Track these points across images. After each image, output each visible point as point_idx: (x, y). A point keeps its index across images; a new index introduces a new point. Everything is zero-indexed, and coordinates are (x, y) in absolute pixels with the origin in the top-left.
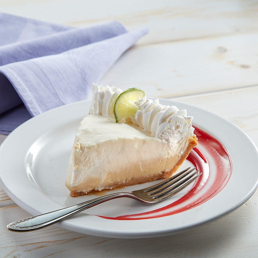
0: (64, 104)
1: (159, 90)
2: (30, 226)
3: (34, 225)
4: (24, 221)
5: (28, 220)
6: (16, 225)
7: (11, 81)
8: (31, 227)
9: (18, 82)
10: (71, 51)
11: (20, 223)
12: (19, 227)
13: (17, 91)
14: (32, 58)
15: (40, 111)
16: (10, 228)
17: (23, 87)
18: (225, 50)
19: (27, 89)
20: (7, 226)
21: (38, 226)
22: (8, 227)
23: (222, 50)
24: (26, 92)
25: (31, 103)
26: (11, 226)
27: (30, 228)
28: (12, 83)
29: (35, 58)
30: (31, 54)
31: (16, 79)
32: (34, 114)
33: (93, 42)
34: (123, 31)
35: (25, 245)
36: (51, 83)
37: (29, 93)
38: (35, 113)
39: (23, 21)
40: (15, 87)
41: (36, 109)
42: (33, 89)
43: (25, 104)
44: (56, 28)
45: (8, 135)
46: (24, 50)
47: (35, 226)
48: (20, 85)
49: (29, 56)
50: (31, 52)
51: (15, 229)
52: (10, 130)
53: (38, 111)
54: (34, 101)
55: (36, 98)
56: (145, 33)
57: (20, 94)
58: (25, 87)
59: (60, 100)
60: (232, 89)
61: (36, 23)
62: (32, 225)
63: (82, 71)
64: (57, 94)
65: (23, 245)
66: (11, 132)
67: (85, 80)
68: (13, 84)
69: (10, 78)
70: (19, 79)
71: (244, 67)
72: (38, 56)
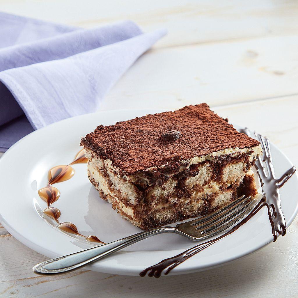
0: (70, 116)
1: (180, 100)
2: (59, 267)
3: (64, 267)
4: (53, 262)
5: (56, 261)
6: (43, 267)
7: (9, 89)
8: (61, 270)
9: (18, 90)
10: (78, 56)
11: (47, 264)
12: (47, 269)
13: (16, 99)
14: (33, 63)
15: (44, 124)
16: (37, 270)
17: (23, 95)
18: (256, 55)
19: (28, 98)
20: (33, 268)
21: (69, 268)
22: (33, 270)
23: (253, 54)
25: (34, 113)
26: (37, 268)
27: (59, 271)
28: (10, 90)
29: (36, 63)
30: (31, 59)
31: (15, 86)
32: (37, 127)
33: (103, 46)
34: (137, 32)
35: (25, 279)
36: (56, 91)
37: (30, 102)
38: (38, 125)
39: (22, 21)
40: (15, 95)
41: (39, 121)
42: (35, 97)
43: (26, 114)
44: (60, 29)
45: (4, 152)
46: (24, 54)
47: (66, 269)
49: (30, 61)
50: (31, 56)
51: (42, 272)
52: (7, 147)
53: (41, 123)
54: (37, 112)
55: (39, 107)
56: (163, 35)
57: (20, 103)
58: (26, 95)
59: (65, 110)
60: (263, 99)
61: (37, 23)
62: (61, 267)
63: (92, 78)
64: (63, 105)
65: (22, 280)
66: (8, 148)
67: (94, 88)
68: (11, 92)
69: (9, 85)
70: (19, 86)
71: (278, 73)
72: (40, 60)
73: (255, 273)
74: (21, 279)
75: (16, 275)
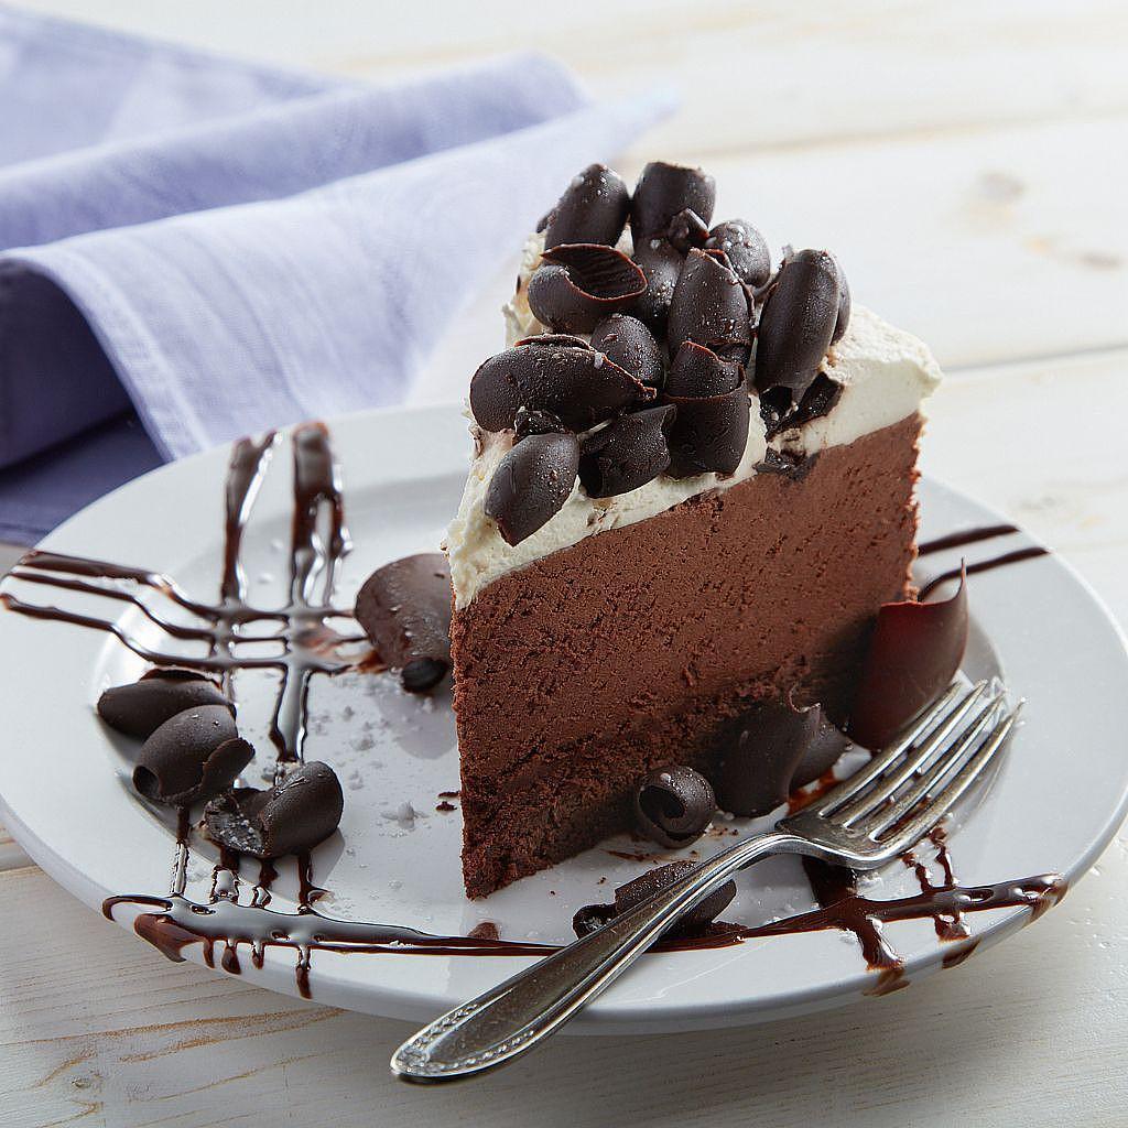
9: (115, 313)
10: (340, 187)
13: (108, 351)
14: (165, 215)
15: (204, 443)
17: (133, 333)
18: (1015, 190)
19: (151, 344)
23: (1003, 189)
24: (146, 356)
25: (168, 405)
31: (106, 296)
32: (178, 455)
35: (129, 1032)
37: (158, 359)
42: (176, 343)
44: (273, 84)
48: (124, 324)
49: (155, 203)
50: (161, 185)
53: (193, 442)
56: (665, 115)
58: (142, 331)
61: (188, 62)
63: (392, 272)
65: (116, 1034)
68: (89, 318)
71: (1098, 262)
72: (196, 204)
73: (999, 1019)
74: (116, 1030)
75: (93, 1016)
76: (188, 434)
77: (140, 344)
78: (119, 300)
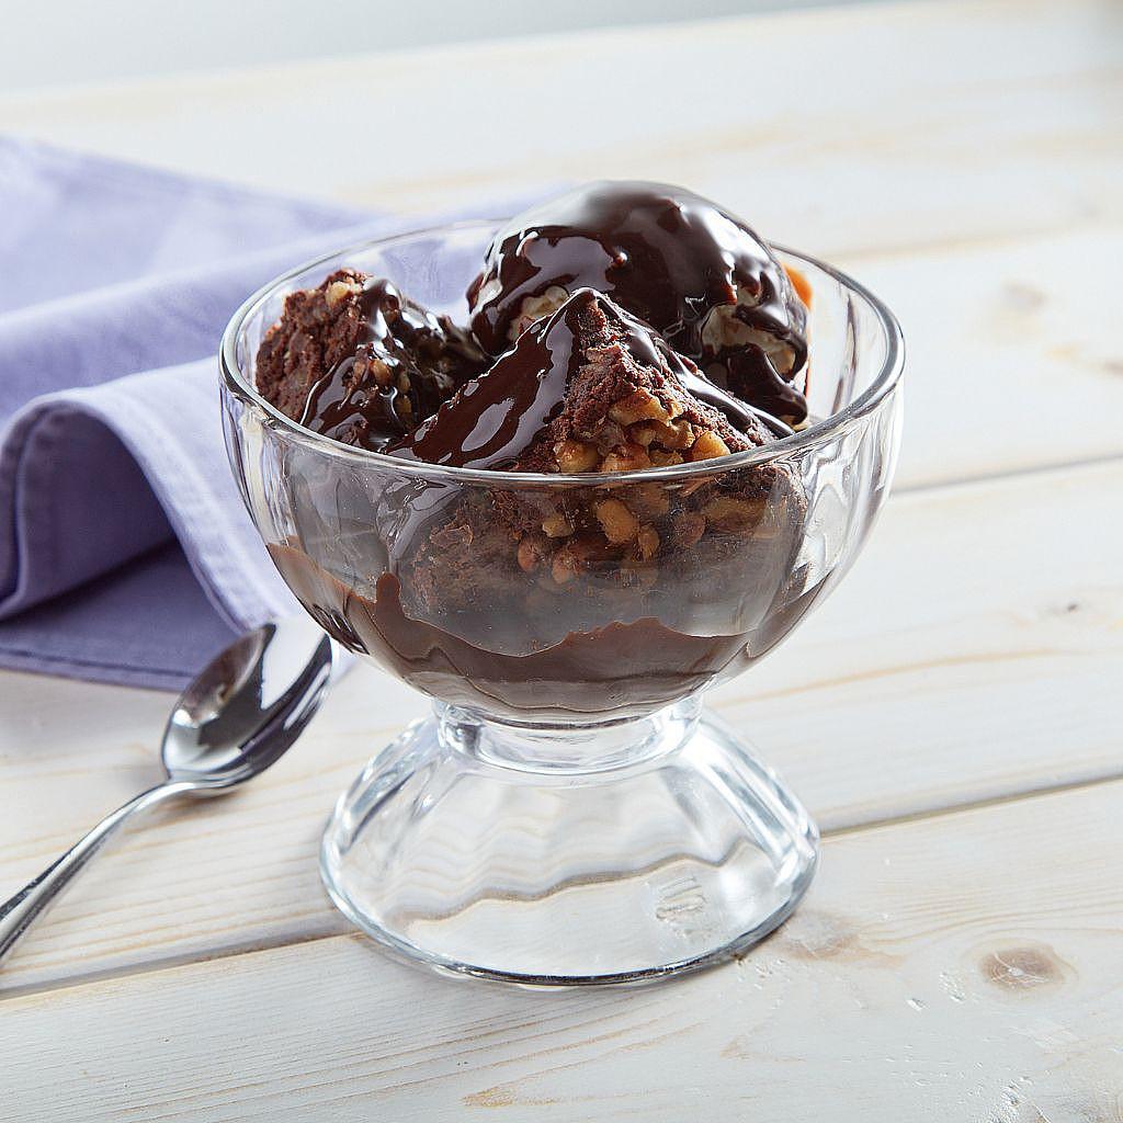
9: (168, 458)
17: (185, 477)
18: (1036, 300)
23: (1025, 299)
24: (199, 501)
31: (159, 442)
37: (211, 504)
69: (135, 441)
76: (242, 576)
77: (193, 489)
78: (172, 445)
